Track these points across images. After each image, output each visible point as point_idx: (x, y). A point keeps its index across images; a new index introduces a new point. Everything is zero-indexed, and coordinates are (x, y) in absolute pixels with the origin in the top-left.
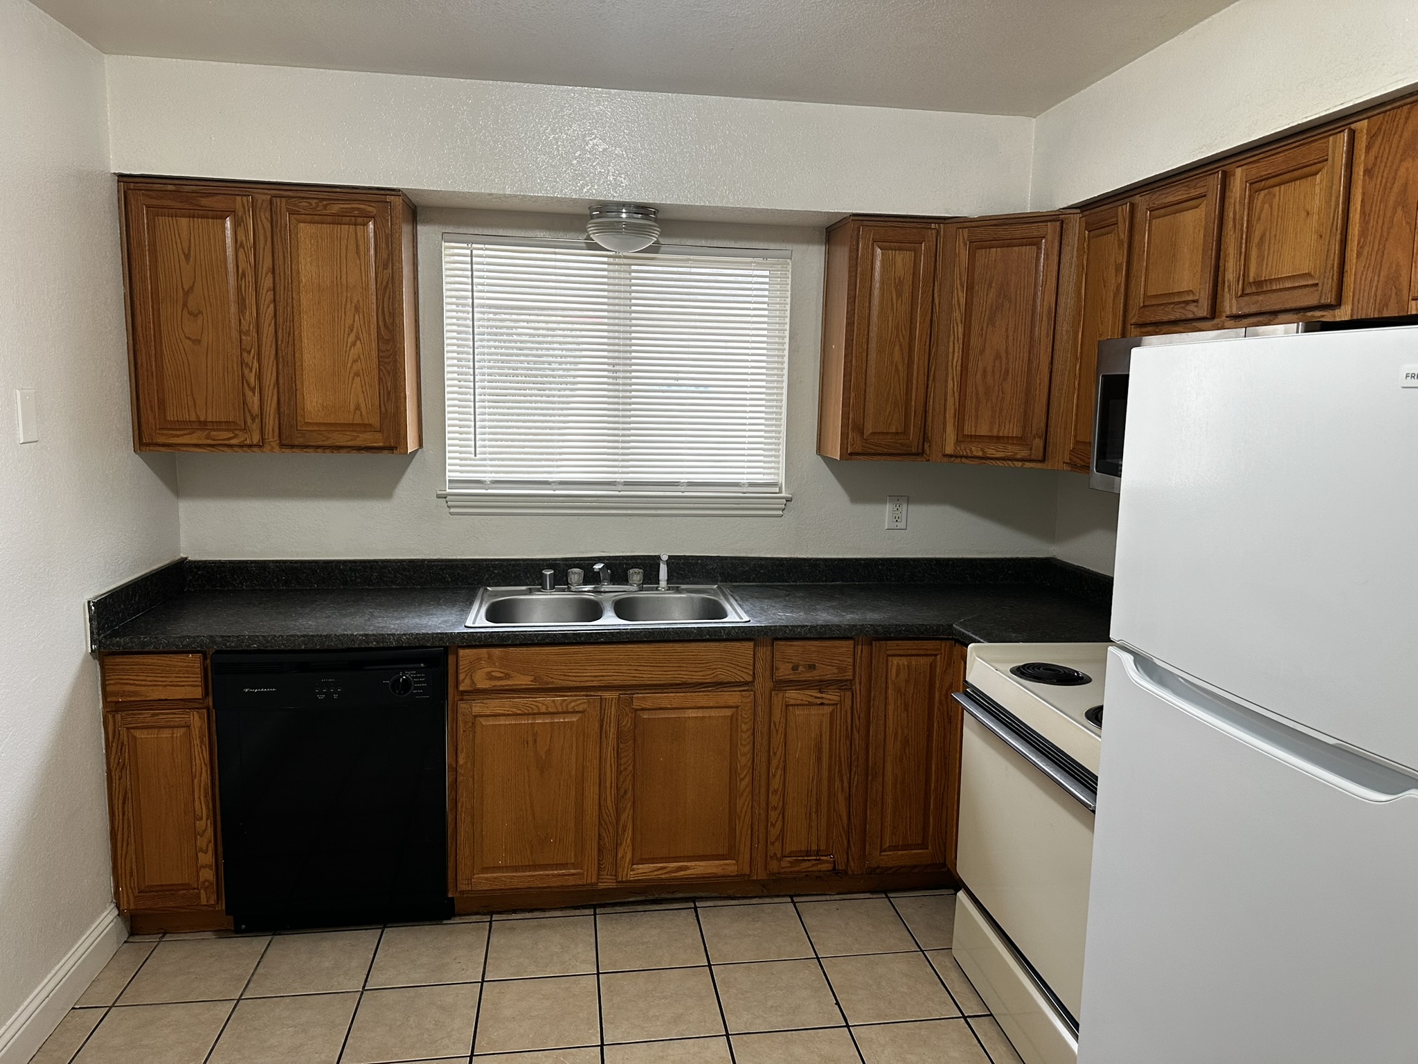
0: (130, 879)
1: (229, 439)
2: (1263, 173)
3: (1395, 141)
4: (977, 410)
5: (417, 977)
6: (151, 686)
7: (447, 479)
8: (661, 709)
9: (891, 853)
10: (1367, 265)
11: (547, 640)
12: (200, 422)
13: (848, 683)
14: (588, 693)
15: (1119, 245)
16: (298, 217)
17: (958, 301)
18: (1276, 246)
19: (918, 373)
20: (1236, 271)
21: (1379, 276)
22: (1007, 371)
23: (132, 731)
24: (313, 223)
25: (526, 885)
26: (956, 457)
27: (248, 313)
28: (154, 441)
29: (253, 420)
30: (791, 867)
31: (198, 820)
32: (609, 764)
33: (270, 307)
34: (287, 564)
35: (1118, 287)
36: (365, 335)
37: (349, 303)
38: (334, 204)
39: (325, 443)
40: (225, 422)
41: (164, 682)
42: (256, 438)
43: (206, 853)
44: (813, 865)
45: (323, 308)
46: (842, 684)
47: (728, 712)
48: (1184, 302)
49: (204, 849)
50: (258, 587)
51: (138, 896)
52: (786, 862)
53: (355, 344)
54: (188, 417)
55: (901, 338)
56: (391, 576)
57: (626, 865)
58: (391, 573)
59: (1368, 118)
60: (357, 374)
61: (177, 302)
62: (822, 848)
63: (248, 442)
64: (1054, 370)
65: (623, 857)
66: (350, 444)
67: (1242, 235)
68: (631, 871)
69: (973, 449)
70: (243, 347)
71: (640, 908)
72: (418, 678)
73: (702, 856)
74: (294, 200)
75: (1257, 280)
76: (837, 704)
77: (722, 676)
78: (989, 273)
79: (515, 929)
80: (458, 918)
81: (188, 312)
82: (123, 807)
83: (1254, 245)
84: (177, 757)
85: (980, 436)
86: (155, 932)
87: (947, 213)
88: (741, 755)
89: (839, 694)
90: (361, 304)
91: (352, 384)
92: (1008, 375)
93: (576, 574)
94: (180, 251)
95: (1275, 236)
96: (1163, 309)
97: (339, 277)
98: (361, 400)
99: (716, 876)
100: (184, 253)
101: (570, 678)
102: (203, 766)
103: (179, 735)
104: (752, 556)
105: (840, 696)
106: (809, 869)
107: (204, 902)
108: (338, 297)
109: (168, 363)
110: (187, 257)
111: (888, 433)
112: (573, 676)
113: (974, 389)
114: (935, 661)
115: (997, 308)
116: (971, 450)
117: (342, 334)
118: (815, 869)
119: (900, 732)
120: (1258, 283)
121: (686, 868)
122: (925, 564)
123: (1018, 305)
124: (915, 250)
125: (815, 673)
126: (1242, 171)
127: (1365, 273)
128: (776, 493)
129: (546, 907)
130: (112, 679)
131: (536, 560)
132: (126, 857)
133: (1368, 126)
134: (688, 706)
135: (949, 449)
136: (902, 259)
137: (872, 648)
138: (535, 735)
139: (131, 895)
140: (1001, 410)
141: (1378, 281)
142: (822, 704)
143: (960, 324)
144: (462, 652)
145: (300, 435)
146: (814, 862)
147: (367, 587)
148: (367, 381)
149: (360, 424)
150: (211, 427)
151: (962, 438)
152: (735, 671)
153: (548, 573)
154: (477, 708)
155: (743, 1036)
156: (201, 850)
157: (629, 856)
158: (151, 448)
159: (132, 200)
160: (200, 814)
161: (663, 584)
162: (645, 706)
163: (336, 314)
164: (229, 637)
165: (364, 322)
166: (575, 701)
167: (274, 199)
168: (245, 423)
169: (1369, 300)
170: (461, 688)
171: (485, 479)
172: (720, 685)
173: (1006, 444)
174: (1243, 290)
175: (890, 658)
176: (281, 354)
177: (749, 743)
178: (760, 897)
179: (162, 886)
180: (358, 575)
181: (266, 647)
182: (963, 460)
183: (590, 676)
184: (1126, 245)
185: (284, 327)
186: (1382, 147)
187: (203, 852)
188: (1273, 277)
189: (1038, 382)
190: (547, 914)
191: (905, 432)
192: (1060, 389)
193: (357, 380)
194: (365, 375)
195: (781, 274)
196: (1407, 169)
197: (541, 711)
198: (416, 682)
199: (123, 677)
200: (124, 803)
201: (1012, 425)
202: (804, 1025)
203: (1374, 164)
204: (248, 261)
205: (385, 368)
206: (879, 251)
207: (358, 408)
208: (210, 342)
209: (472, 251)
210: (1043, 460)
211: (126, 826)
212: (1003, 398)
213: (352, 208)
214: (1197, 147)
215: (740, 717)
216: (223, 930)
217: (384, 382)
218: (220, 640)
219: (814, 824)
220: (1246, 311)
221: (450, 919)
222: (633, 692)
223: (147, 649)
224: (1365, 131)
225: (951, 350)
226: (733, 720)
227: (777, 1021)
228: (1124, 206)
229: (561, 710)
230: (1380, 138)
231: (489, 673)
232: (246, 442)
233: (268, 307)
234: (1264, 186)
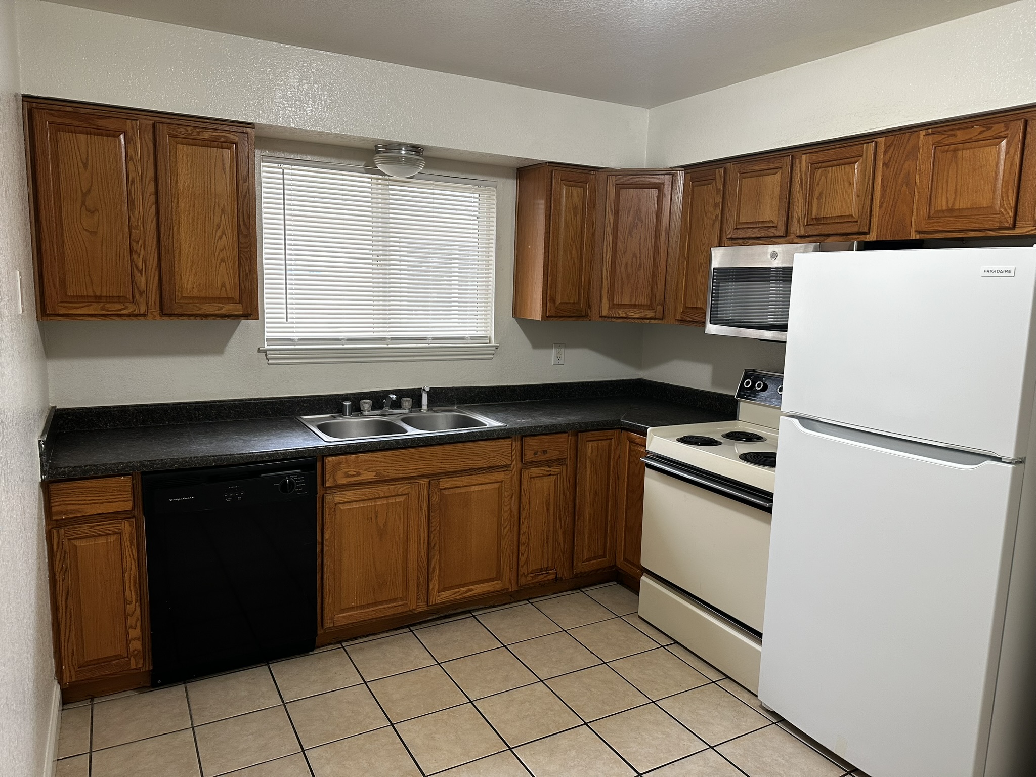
0: (72, 658)
1: (121, 310)
2: (820, 159)
3: (902, 151)
4: (622, 289)
5: (317, 689)
6: (90, 504)
7: (266, 338)
8: (456, 487)
9: (587, 563)
10: (886, 213)
11: (386, 447)
12: (96, 297)
13: (563, 460)
14: (410, 481)
15: (717, 192)
16: (176, 139)
17: (609, 220)
18: (830, 199)
19: (586, 265)
20: (804, 211)
21: (893, 219)
22: (640, 265)
23: (73, 541)
24: (189, 145)
25: (370, 617)
26: (608, 317)
27: (136, 212)
28: (57, 312)
29: (141, 294)
30: (532, 580)
31: (129, 604)
32: (422, 528)
33: (152, 208)
34: (144, 407)
35: (716, 216)
36: (229, 231)
37: (217, 208)
38: (206, 131)
39: (198, 312)
40: (117, 297)
41: (101, 500)
42: (143, 310)
43: (135, 629)
44: (545, 577)
45: (197, 210)
46: (560, 461)
47: (496, 485)
48: (767, 227)
49: (133, 626)
50: (119, 427)
51: (78, 671)
52: (529, 577)
53: (222, 237)
54: (85, 292)
55: (576, 243)
56: (226, 412)
57: (435, 593)
58: (226, 410)
59: (886, 137)
60: (223, 260)
61: (76, 202)
62: (549, 566)
63: (136, 312)
64: (668, 264)
65: (433, 588)
66: (217, 312)
67: (807, 191)
68: (438, 597)
69: (620, 312)
70: (132, 238)
71: (439, 622)
72: (300, 480)
73: (481, 580)
74: (173, 126)
75: (818, 217)
76: (558, 474)
77: (493, 462)
78: (628, 204)
79: (364, 649)
80: (318, 649)
81: (86, 209)
82: (66, 602)
83: (815, 198)
84: (111, 557)
85: (624, 304)
86: (84, 698)
87: (602, 165)
88: (504, 512)
89: (559, 468)
90: (226, 207)
91: (219, 267)
92: (641, 267)
93: (366, 404)
94: (79, 160)
95: (830, 194)
96: (752, 231)
97: (209, 187)
98: (226, 280)
99: (489, 593)
100: (83, 163)
101: (400, 472)
102: (133, 562)
103: (112, 540)
104: (474, 386)
105: (560, 469)
106: (543, 580)
107: (133, 667)
108: (208, 202)
109: (68, 250)
110: (85, 165)
111: (569, 303)
112: (402, 470)
113: (620, 276)
114: (611, 442)
115: (633, 226)
116: (618, 313)
117: (211, 230)
118: (545, 579)
119: (593, 487)
120: (817, 219)
121: (472, 590)
122: (576, 386)
123: (647, 225)
124: (583, 187)
125: (548, 455)
126: (806, 156)
127: (884, 217)
128: (487, 343)
129: (376, 632)
130: (57, 502)
131: (333, 395)
132: (68, 641)
133: (885, 140)
134: (473, 483)
135: (604, 313)
136: (576, 192)
137: (577, 438)
138: (376, 513)
139: (73, 671)
140: (637, 289)
141: (892, 222)
142: (550, 475)
143: (610, 235)
144: (328, 460)
145: (179, 306)
146: (546, 575)
147: (208, 421)
148: (230, 265)
149: (225, 298)
150: (104, 301)
151: (613, 306)
152: (501, 458)
153: (348, 404)
154: (338, 498)
155: (551, 679)
156: (131, 627)
157: (437, 587)
158: (51, 318)
159: (37, 116)
160: (130, 600)
161: (425, 407)
162: (447, 486)
163: (207, 215)
164: (155, 461)
165: (229, 222)
166: (402, 487)
167: (158, 124)
168: (133, 297)
169: (887, 230)
170: (327, 485)
171: (293, 338)
172: (492, 469)
173: (640, 309)
174: (807, 222)
175: (588, 443)
176: (163, 245)
177: (509, 504)
178: (509, 603)
179: (98, 659)
180: (200, 413)
181: (186, 466)
182: (613, 319)
183: (412, 469)
184: (722, 192)
185: (166, 223)
186: (894, 152)
187: (133, 628)
188: (828, 216)
189: (660, 272)
190: (379, 636)
191: (578, 303)
192: (672, 276)
193: (223, 264)
194: (229, 261)
195: (487, 197)
196: (909, 165)
197: (381, 496)
198: (298, 483)
199: (67, 499)
200: (66, 599)
201: (643, 297)
202: (581, 667)
203: (889, 161)
204: (137, 171)
205: (244, 256)
206: (565, 187)
207: (223, 285)
208: (105, 232)
209: (283, 170)
210: (662, 319)
211: (68, 617)
212: (638, 281)
213: (219, 135)
214: (778, 141)
215: (503, 488)
216: (141, 688)
217: (244, 267)
218: (149, 463)
219: (545, 551)
220: (811, 233)
221: (313, 651)
222: (439, 477)
223: (88, 475)
224: (883, 143)
225: (605, 251)
226: (500, 489)
227: (566, 668)
228: (720, 169)
229: (394, 494)
230: (892, 148)
231: (346, 473)
232: (134, 312)
233: (151, 208)
234: (821, 166)
